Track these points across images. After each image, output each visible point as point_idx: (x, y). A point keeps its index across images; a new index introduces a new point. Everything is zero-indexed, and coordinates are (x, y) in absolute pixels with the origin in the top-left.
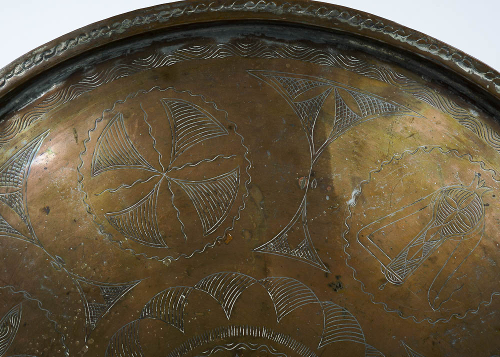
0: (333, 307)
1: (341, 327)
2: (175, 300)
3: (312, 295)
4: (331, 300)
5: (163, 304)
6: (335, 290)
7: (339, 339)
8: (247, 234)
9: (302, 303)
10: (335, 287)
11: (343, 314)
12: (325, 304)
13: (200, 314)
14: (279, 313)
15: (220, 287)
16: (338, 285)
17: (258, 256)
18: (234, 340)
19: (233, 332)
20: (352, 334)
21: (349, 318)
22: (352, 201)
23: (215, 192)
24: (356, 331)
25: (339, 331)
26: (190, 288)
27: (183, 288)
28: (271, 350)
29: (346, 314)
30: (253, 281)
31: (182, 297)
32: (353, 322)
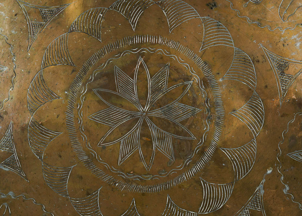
0: (210, 21)
1: (216, 35)
2: (95, 17)
3: (195, 12)
4: (209, 16)
5: (86, 21)
6: (212, 8)
7: (215, 44)
9: (187, 18)
10: (211, 6)
11: (217, 25)
12: (204, 19)
13: (113, 27)
14: (171, 26)
15: (128, 7)
16: (214, 5)
18: (139, 45)
19: (137, 40)
20: (224, 40)
21: (222, 28)
24: (227, 38)
25: (215, 38)
26: (106, 8)
27: (101, 9)
28: (165, 52)
29: (220, 25)
30: (152, 3)
31: (100, 16)
32: (225, 31)
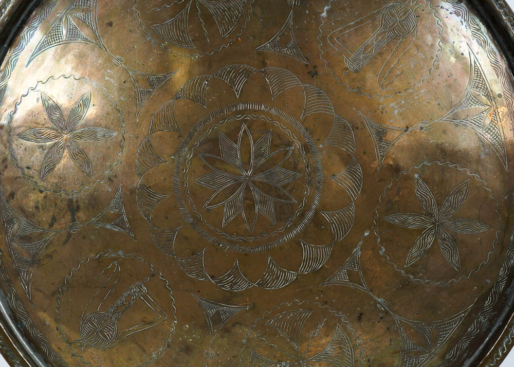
0: (311, 89)
1: (317, 102)
2: (200, 84)
3: (297, 80)
4: (310, 84)
5: (192, 88)
6: (313, 76)
7: (316, 111)
8: (251, 38)
9: (290, 86)
10: (312, 74)
11: (318, 93)
12: (306, 86)
13: (217, 94)
14: (273, 93)
15: (232, 75)
16: (315, 73)
17: (259, 53)
18: (242, 112)
19: (241, 107)
20: (325, 108)
21: (323, 96)
22: (324, 14)
23: (229, 9)
24: (327, 105)
25: (316, 105)
26: (211, 76)
27: (206, 77)
28: (268, 119)
29: (320, 93)
30: (256, 71)
31: (205, 83)
32: (325, 99)
